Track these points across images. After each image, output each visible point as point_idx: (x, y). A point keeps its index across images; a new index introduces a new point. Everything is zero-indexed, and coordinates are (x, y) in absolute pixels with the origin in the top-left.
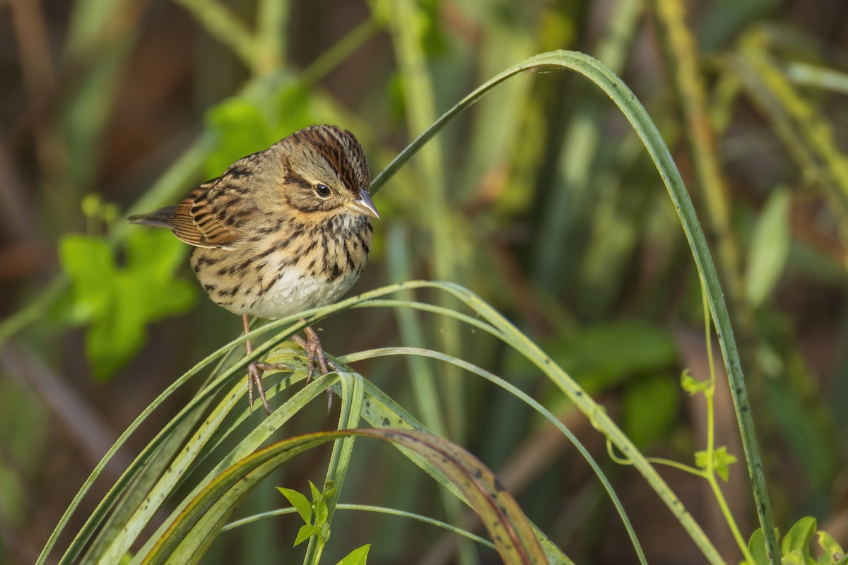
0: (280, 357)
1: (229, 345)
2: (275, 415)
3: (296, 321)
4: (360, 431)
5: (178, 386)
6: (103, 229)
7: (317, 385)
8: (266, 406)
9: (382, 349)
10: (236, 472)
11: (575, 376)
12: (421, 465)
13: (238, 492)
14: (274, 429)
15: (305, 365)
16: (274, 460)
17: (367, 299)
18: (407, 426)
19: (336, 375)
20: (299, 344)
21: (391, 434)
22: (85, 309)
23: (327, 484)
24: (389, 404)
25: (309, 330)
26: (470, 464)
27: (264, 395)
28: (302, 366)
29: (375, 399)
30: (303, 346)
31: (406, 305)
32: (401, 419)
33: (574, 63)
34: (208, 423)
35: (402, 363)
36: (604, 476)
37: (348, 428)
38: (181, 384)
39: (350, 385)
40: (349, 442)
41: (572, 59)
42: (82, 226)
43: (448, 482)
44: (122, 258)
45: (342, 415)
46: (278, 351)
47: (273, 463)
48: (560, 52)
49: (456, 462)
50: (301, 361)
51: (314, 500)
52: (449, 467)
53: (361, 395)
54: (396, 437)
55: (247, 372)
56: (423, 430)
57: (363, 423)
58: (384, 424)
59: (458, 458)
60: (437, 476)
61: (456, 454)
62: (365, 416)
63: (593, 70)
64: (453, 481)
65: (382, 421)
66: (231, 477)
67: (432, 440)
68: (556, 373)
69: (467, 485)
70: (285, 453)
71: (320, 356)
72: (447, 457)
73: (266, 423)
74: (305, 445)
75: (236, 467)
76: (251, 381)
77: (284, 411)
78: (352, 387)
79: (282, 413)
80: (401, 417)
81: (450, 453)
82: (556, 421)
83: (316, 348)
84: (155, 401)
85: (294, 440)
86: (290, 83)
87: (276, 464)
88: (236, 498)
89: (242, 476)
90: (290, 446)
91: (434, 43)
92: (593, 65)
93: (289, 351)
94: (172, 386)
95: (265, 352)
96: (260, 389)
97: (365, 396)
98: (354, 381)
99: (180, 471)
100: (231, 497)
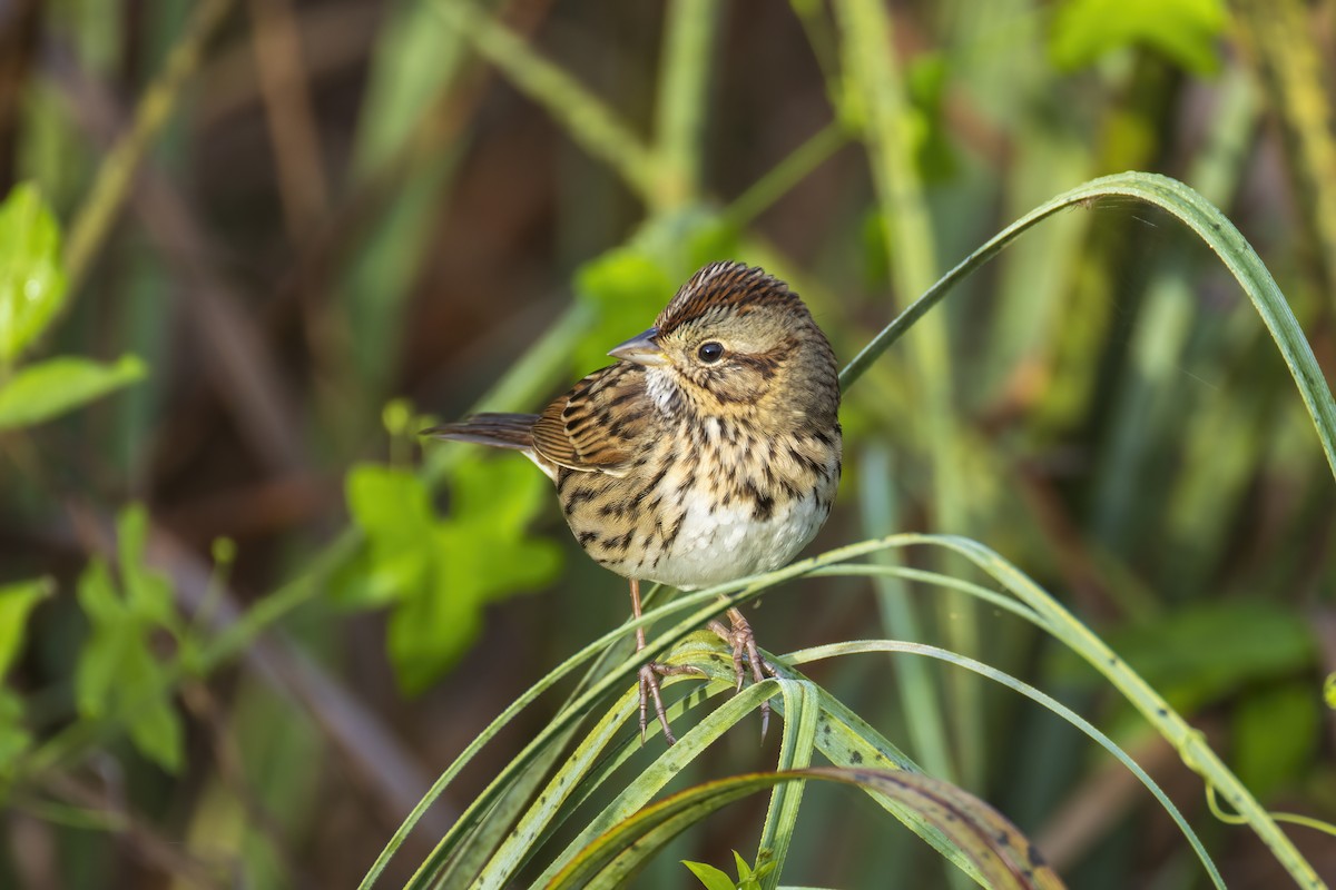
0: (691, 654)
1: (609, 636)
2: (679, 746)
3: (714, 600)
4: (817, 771)
5: (528, 701)
6: (416, 457)
7: (746, 700)
8: (667, 731)
9: (850, 643)
10: (620, 838)
11: (1157, 683)
12: (911, 826)
13: (623, 867)
14: (678, 768)
15: (728, 668)
16: (679, 817)
17: (827, 563)
18: (888, 764)
19: (775, 685)
20: (719, 635)
21: (865, 776)
22: (385, 582)
23: (762, 856)
24: (860, 730)
25: (734, 612)
26: (990, 824)
27: (665, 713)
28: (723, 670)
29: (838, 721)
30: (725, 638)
31: (891, 574)
32: (880, 753)
33: (1153, 192)
34: (575, 759)
35: (884, 665)
36: (1199, 843)
37: (794, 767)
38: (533, 697)
39: (797, 698)
40: (796, 789)
41: (1149, 185)
42: (383, 451)
43: (953, 852)
44: (445, 502)
45: (785, 746)
46: (686, 646)
47: (677, 822)
48: (1131, 175)
49: (968, 821)
50: (722, 661)
51: (742, 881)
52: (956, 828)
53: (814, 715)
54: (874, 781)
55: (637, 679)
56: (914, 771)
57: (818, 758)
58: (852, 762)
59: (971, 813)
60: (938, 843)
61: (968, 807)
62: (822, 748)
63: (1182, 203)
64: (964, 849)
65: (850, 756)
66: (612, 845)
67: (929, 786)
68: (1125, 678)
69: (986, 855)
70: (698, 807)
71: (752, 651)
72: (954, 812)
73: (665, 759)
74: (729, 794)
75: (621, 829)
76: (643, 692)
77: (693, 741)
78: (799, 701)
79: (689, 743)
80: (880, 750)
81: (959, 805)
82: (1124, 756)
83: (745, 640)
84: (493, 724)
85: (712, 786)
86: (708, 225)
87: (683, 824)
88: (620, 877)
89: (630, 842)
90: (706, 795)
91: (934, 162)
92: (1183, 194)
93: (704, 645)
94: (519, 701)
95: (666, 648)
96: (658, 703)
97: (822, 716)
98: (803, 692)
99: (532, 835)
100: (612, 876)
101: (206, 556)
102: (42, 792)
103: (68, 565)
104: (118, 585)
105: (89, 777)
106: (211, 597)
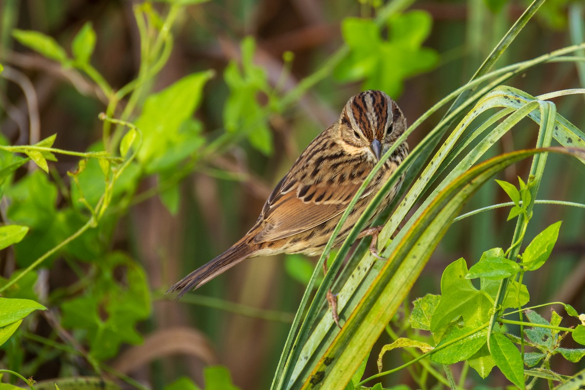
0: (495, 96)
2: (494, 132)
4: (553, 148)
5: (424, 119)
6: (372, 13)
9: (566, 90)
13: (466, 193)
14: (493, 142)
15: (512, 102)
16: (491, 170)
17: (555, 56)
19: (536, 103)
21: (572, 150)
22: (359, 70)
23: (530, 178)
24: (571, 128)
28: (510, 102)
29: (562, 124)
32: (580, 138)
34: (445, 144)
37: (543, 146)
38: (426, 118)
40: (544, 157)
44: (385, 34)
45: (539, 137)
47: (490, 172)
50: (509, 99)
51: (521, 189)
54: (577, 152)
57: (554, 142)
58: (568, 142)
62: (555, 136)
65: (567, 140)
66: (462, 182)
73: (488, 138)
77: (501, 129)
78: (547, 110)
79: (499, 130)
80: (580, 137)
85: (505, 155)
87: (493, 172)
88: (465, 197)
89: (469, 181)
90: (502, 160)
93: (502, 92)
97: (555, 123)
98: (549, 106)
99: (428, 179)
100: (462, 196)
101: (280, 59)
102: (211, 165)
103: (220, 65)
104: (242, 72)
105: (230, 157)
106: (283, 78)
